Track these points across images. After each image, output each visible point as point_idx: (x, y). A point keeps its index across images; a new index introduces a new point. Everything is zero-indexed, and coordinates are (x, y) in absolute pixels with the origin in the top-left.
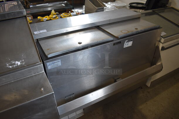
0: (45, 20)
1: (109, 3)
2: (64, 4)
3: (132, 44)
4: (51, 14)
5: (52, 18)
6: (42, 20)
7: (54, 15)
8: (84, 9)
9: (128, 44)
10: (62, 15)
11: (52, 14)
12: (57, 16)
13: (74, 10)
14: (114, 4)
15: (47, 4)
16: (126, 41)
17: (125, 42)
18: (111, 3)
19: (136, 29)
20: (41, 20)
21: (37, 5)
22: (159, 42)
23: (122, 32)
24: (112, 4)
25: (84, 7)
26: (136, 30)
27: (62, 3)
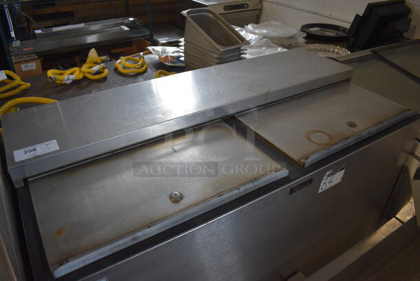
0: (68, 79)
1: (250, 27)
2: (127, 25)
3: (342, 178)
4: (88, 60)
5: (90, 73)
6: (61, 81)
7: (97, 63)
8: (183, 48)
9: (331, 180)
10: (120, 63)
11: (91, 62)
12: (104, 68)
13: (155, 47)
14: (265, 31)
15: (82, 25)
16: (328, 173)
17: (325, 177)
18: (253, 27)
19: (352, 125)
20: (58, 82)
21: (55, 29)
22: (411, 156)
23: (310, 140)
24: (257, 31)
25: (182, 44)
26: (352, 129)
27: (123, 24)
